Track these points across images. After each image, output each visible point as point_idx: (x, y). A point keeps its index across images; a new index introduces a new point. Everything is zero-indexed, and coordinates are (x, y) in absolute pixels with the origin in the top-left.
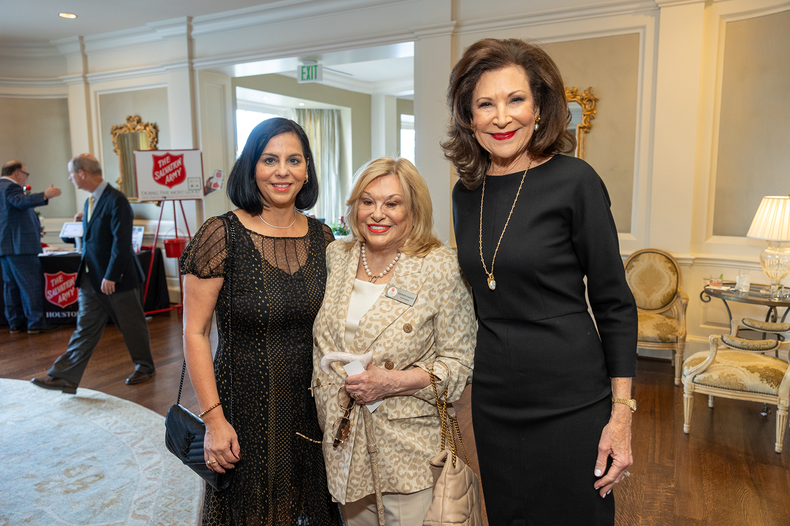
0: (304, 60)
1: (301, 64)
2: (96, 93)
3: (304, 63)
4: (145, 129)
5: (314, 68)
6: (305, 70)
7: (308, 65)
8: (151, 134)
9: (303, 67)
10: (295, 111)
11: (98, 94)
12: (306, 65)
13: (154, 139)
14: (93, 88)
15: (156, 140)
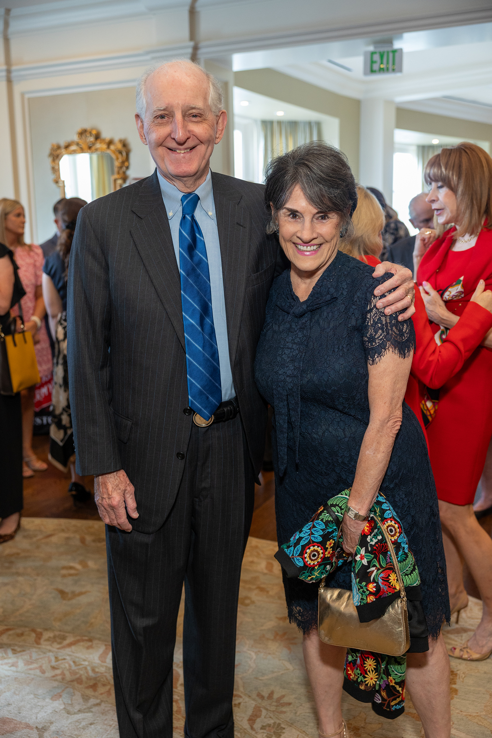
0: (377, 43)
1: (371, 48)
2: (23, 95)
3: (375, 47)
4: (108, 147)
5: (391, 55)
6: (377, 57)
7: (382, 50)
8: (120, 156)
9: (372, 53)
10: (259, 123)
11: (27, 96)
12: (378, 50)
13: (123, 163)
14: (18, 89)
15: (126, 164)
